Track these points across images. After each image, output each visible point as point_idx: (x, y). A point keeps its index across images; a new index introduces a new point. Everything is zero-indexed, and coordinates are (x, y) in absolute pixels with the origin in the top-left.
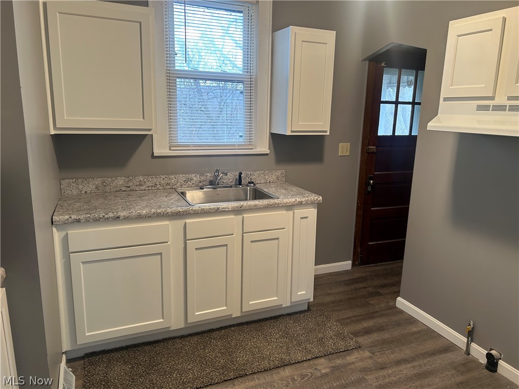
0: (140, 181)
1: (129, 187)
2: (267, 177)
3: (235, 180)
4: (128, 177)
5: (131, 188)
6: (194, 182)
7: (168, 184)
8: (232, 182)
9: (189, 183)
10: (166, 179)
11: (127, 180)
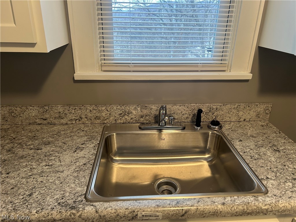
0: (60, 112)
1: (45, 120)
2: (241, 113)
3: (192, 115)
4: (42, 107)
5: (48, 120)
6: (134, 116)
7: (97, 118)
8: (187, 118)
9: (126, 117)
10: (94, 111)
11: (41, 110)
